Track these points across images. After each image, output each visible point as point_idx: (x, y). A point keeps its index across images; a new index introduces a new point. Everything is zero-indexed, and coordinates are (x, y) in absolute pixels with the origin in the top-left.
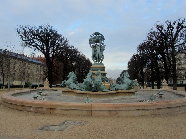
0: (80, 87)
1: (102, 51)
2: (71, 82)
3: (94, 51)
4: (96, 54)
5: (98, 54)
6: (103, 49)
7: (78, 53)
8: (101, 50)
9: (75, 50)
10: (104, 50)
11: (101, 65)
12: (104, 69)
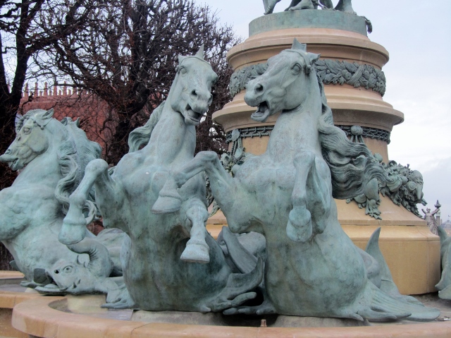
0: (97, 266)
2: (27, 215)
7: (219, 39)
9: (190, 18)
11: (339, 24)
12: (377, 69)
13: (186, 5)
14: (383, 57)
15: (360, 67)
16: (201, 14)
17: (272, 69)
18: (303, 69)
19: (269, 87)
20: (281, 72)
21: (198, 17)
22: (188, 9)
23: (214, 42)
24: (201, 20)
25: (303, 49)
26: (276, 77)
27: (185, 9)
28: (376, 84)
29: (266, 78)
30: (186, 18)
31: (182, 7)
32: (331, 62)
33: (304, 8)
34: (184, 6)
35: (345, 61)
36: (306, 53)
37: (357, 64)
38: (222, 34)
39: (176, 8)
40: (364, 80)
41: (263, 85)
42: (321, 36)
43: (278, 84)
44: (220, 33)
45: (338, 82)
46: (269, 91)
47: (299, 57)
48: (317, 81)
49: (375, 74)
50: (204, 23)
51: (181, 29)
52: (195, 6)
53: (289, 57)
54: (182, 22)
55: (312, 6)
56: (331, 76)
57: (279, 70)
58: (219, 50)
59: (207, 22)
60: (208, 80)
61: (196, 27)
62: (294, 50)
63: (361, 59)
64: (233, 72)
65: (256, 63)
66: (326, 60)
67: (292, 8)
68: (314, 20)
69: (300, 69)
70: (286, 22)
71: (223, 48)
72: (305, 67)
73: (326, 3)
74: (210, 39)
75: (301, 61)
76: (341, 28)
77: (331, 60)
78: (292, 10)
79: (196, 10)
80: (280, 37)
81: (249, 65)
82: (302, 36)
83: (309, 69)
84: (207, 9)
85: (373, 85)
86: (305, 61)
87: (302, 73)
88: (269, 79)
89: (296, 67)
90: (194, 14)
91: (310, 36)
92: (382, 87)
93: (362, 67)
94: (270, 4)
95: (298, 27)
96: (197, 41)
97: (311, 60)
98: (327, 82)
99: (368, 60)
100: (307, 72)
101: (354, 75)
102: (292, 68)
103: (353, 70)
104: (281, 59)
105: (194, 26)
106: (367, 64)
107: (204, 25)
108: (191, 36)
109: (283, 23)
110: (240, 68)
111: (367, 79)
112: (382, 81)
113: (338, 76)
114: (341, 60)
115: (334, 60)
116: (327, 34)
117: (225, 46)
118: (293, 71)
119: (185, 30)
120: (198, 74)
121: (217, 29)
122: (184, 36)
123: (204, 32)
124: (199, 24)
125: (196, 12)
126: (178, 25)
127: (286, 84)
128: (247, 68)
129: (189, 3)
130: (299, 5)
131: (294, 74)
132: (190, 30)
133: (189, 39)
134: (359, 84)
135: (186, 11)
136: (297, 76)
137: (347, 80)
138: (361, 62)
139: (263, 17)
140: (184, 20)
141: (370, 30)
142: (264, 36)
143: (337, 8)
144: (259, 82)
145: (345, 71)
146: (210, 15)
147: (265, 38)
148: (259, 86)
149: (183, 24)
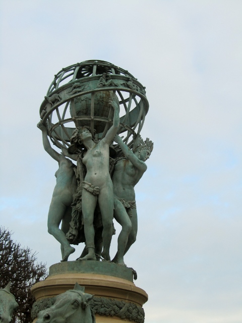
1: (127, 178)
3: (67, 176)
4: (79, 199)
5: (96, 195)
6: (134, 167)
7: (35, 273)
8: (119, 174)
9: (16, 256)
10: (138, 171)
11: (113, 273)
12: (138, 306)
13: (14, 247)
14: (143, 298)
15: (126, 304)
16: (24, 254)
17: (58, 303)
18: (80, 305)
19: (54, 317)
20: (64, 307)
21: (21, 256)
22: (14, 250)
23: (31, 275)
24: (23, 258)
25: (82, 290)
26: (60, 310)
27: (13, 250)
28: (137, 317)
29: (53, 310)
30: (12, 256)
31: (10, 248)
32: (105, 300)
33: (89, 259)
34: (12, 248)
35: (115, 299)
36: (84, 294)
37: (124, 302)
38: (38, 270)
39: (6, 248)
40: (129, 314)
41: (50, 315)
42: (99, 280)
43: (61, 315)
44: (36, 269)
45: (110, 314)
46: (54, 319)
47: (78, 296)
48: (91, 314)
49: (137, 310)
50: (25, 261)
51: (8, 264)
52: (20, 248)
53: (71, 295)
54: (9, 259)
55: (95, 258)
56: (105, 309)
57: (63, 305)
58: (35, 281)
59: (27, 260)
60: (11, 308)
61: (20, 263)
62: (75, 291)
63: (127, 298)
64: (35, 301)
65: (52, 296)
66: (102, 297)
67: (81, 259)
68: (96, 268)
69: (78, 305)
70: (75, 268)
71: (38, 280)
72: (82, 304)
73: (105, 257)
74: (29, 273)
75: (79, 299)
76: (115, 275)
77: (105, 298)
78: (81, 260)
79: (20, 251)
80: (70, 279)
81: (47, 297)
82: (86, 279)
83: (85, 305)
84: (29, 251)
85: (135, 318)
86: (82, 299)
87: (80, 308)
88: (55, 311)
89: (75, 303)
90: (19, 254)
91: (91, 279)
92: (141, 319)
93: (127, 305)
94: (65, 255)
95: (84, 273)
96: (20, 273)
97: (87, 298)
98: (102, 313)
99: (132, 299)
100: (84, 307)
101: (122, 310)
102: (72, 304)
103: (121, 306)
104: (65, 297)
105: (17, 263)
106: (132, 302)
107: (25, 263)
108: (15, 269)
109: (73, 269)
110: (41, 299)
111: (131, 313)
112: (142, 315)
113: (110, 309)
114: (112, 299)
115: (107, 298)
116: (104, 279)
117: (39, 278)
118: (73, 306)
119: (11, 265)
120: (4, 303)
121: (35, 266)
122: (10, 269)
123: (24, 267)
124: (22, 261)
125: (20, 252)
126: (7, 261)
127: (67, 315)
128: (45, 299)
129: (15, 246)
130: (85, 257)
131: (73, 309)
132: (15, 265)
133: (13, 271)
134: (125, 317)
135: (13, 251)
136: (75, 310)
137: (116, 313)
138: (127, 301)
139: (59, 263)
140: (11, 257)
141: (136, 278)
142: (59, 277)
143: (113, 261)
144: (47, 313)
145: (116, 306)
146: (30, 255)
147: (60, 279)
148: (47, 316)
149: (10, 260)
